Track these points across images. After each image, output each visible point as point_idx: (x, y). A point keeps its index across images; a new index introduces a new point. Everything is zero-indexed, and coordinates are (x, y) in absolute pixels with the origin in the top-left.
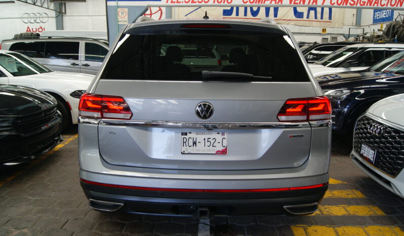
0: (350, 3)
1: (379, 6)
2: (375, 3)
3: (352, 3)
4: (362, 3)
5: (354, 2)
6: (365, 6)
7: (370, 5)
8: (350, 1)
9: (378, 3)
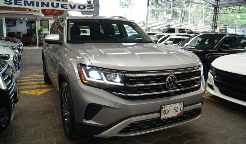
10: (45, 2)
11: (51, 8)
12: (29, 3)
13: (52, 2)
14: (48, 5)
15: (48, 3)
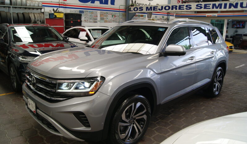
10: (233, 3)
11: (239, 8)
12: (217, 6)
13: (241, 2)
14: (236, 6)
15: (237, 4)
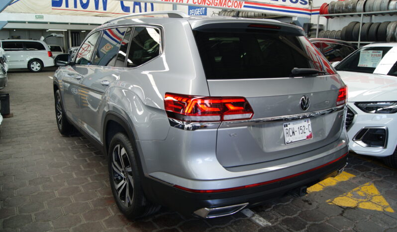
0: (207, 3)
1: (227, 7)
2: (224, 4)
3: (209, 3)
4: (215, 4)
5: (210, 2)
6: (218, 6)
7: (221, 6)
8: (207, 2)
9: (226, 5)
